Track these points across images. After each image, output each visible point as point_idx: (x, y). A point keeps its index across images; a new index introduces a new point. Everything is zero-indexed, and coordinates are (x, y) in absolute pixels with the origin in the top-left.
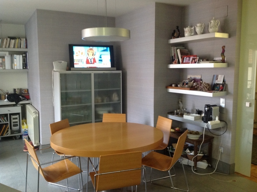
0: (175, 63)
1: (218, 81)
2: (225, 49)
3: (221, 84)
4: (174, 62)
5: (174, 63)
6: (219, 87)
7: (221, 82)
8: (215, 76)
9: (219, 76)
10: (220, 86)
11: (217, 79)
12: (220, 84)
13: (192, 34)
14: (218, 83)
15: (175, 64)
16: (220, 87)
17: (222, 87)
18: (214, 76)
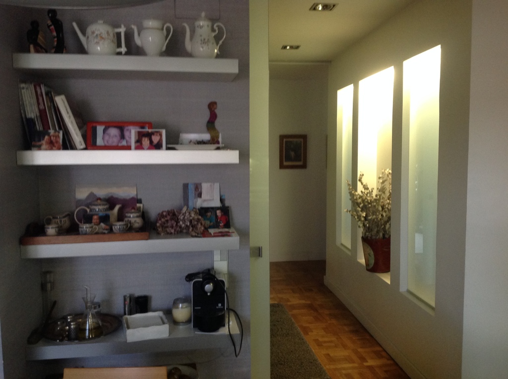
0: (52, 146)
1: (205, 201)
2: (217, 111)
3: (218, 208)
4: (44, 142)
5: (44, 147)
6: (214, 218)
7: (217, 203)
8: (191, 188)
9: (205, 187)
10: (216, 213)
11: (200, 195)
12: (212, 208)
13: (119, 50)
14: (205, 205)
15: (51, 149)
16: (216, 216)
17: (222, 215)
18: (186, 187)
